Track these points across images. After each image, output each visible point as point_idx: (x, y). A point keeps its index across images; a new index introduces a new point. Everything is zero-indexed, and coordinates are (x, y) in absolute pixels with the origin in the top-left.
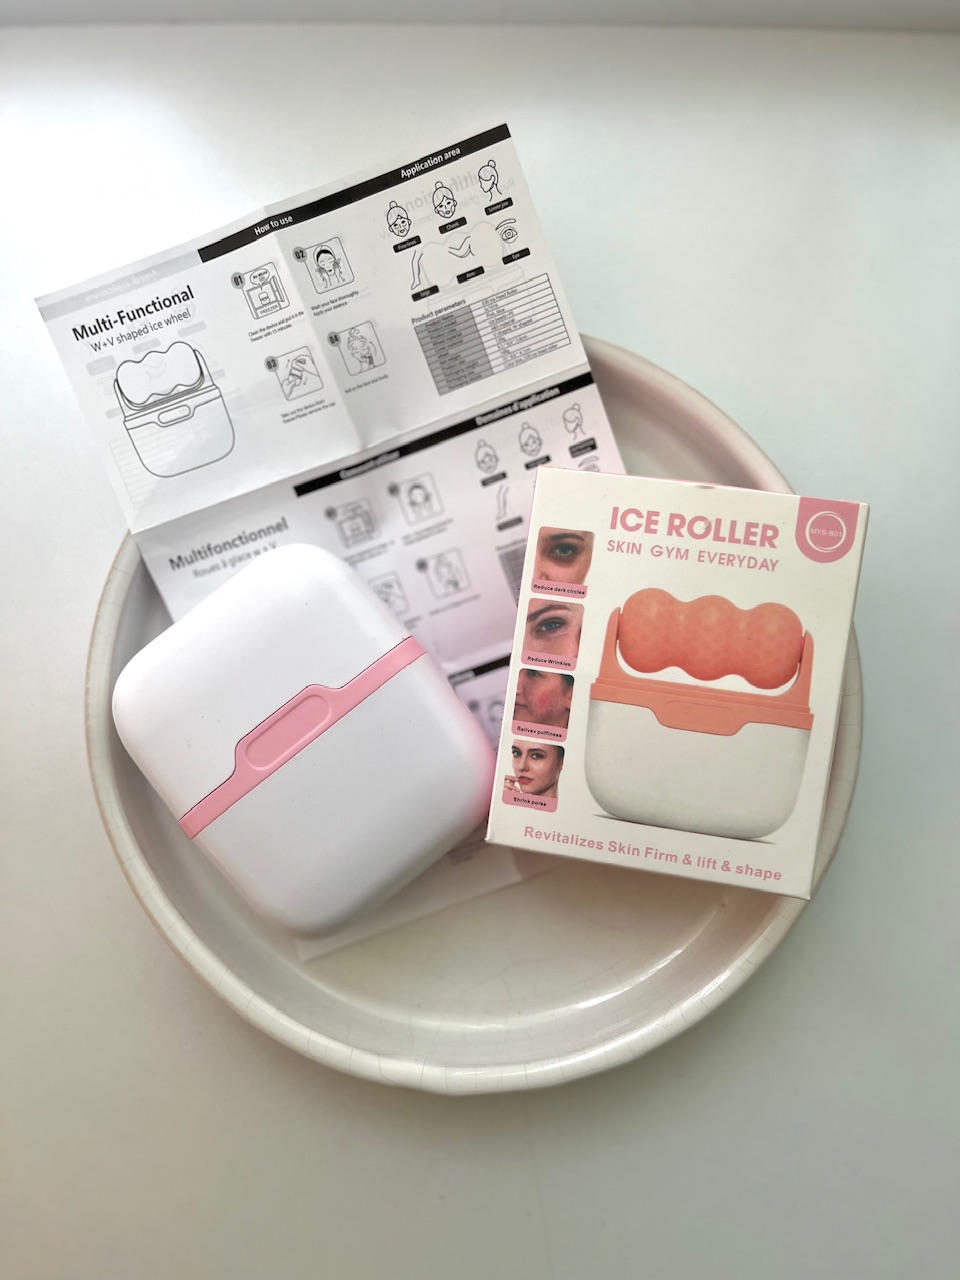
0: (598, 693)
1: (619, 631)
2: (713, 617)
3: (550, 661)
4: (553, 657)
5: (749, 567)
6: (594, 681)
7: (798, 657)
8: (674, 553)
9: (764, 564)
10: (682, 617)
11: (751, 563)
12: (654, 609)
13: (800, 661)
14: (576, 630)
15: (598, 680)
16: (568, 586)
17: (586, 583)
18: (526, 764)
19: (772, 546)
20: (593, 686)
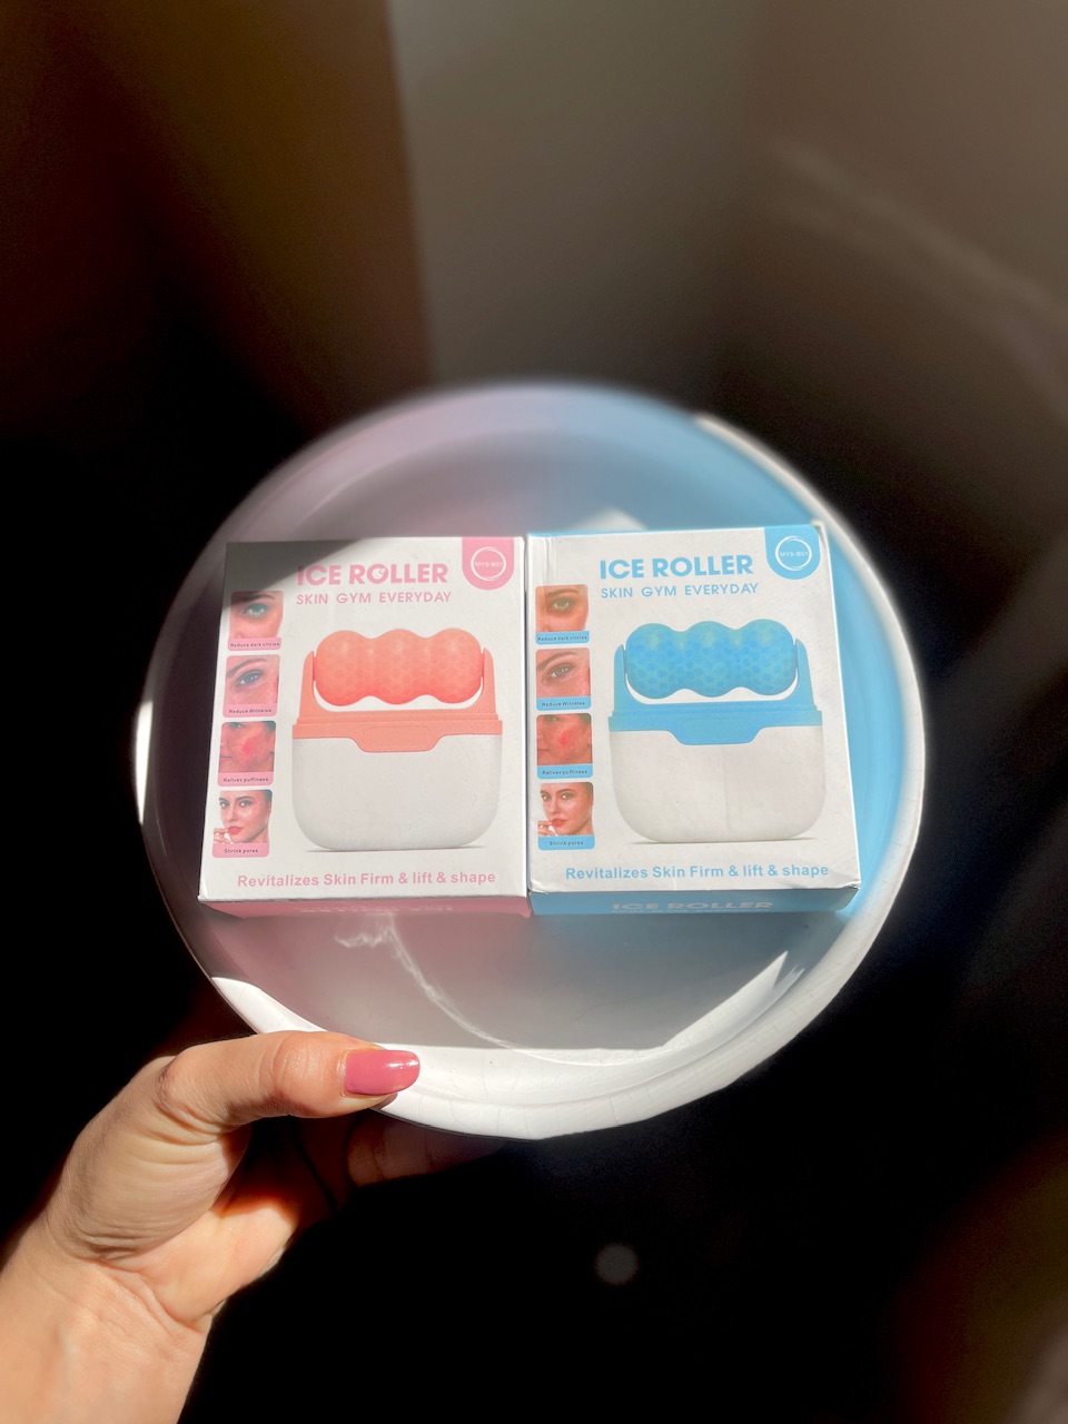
0: (299, 732)
1: (316, 671)
2: (400, 648)
3: (251, 711)
4: (255, 707)
5: (425, 600)
6: (295, 722)
7: (481, 670)
8: (357, 599)
9: (439, 597)
10: (371, 652)
11: (427, 597)
12: (345, 648)
13: (483, 676)
14: (274, 678)
15: (299, 721)
16: (263, 641)
17: (280, 635)
18: (234, 814)
19: (443, 580)
20: (294, 727)
